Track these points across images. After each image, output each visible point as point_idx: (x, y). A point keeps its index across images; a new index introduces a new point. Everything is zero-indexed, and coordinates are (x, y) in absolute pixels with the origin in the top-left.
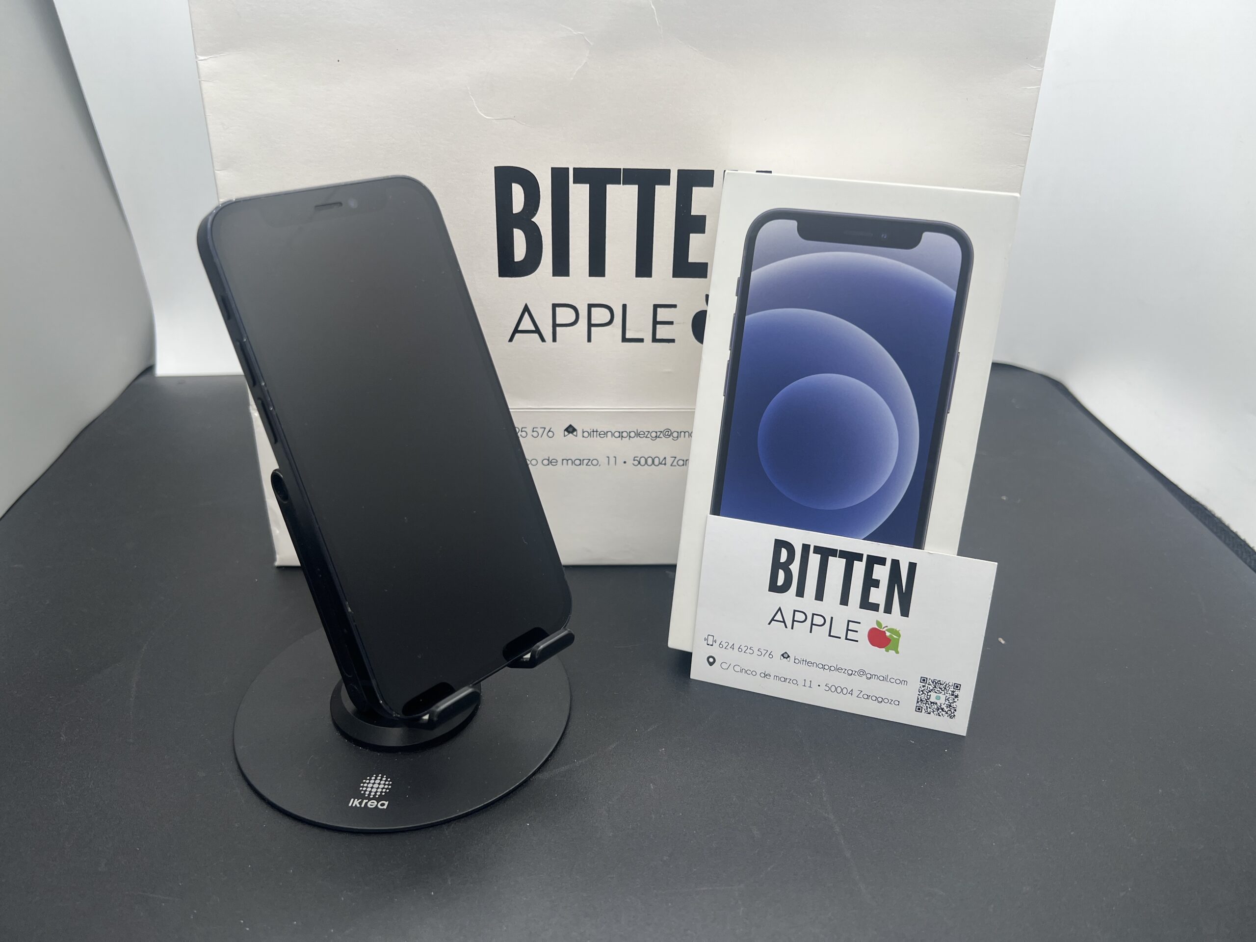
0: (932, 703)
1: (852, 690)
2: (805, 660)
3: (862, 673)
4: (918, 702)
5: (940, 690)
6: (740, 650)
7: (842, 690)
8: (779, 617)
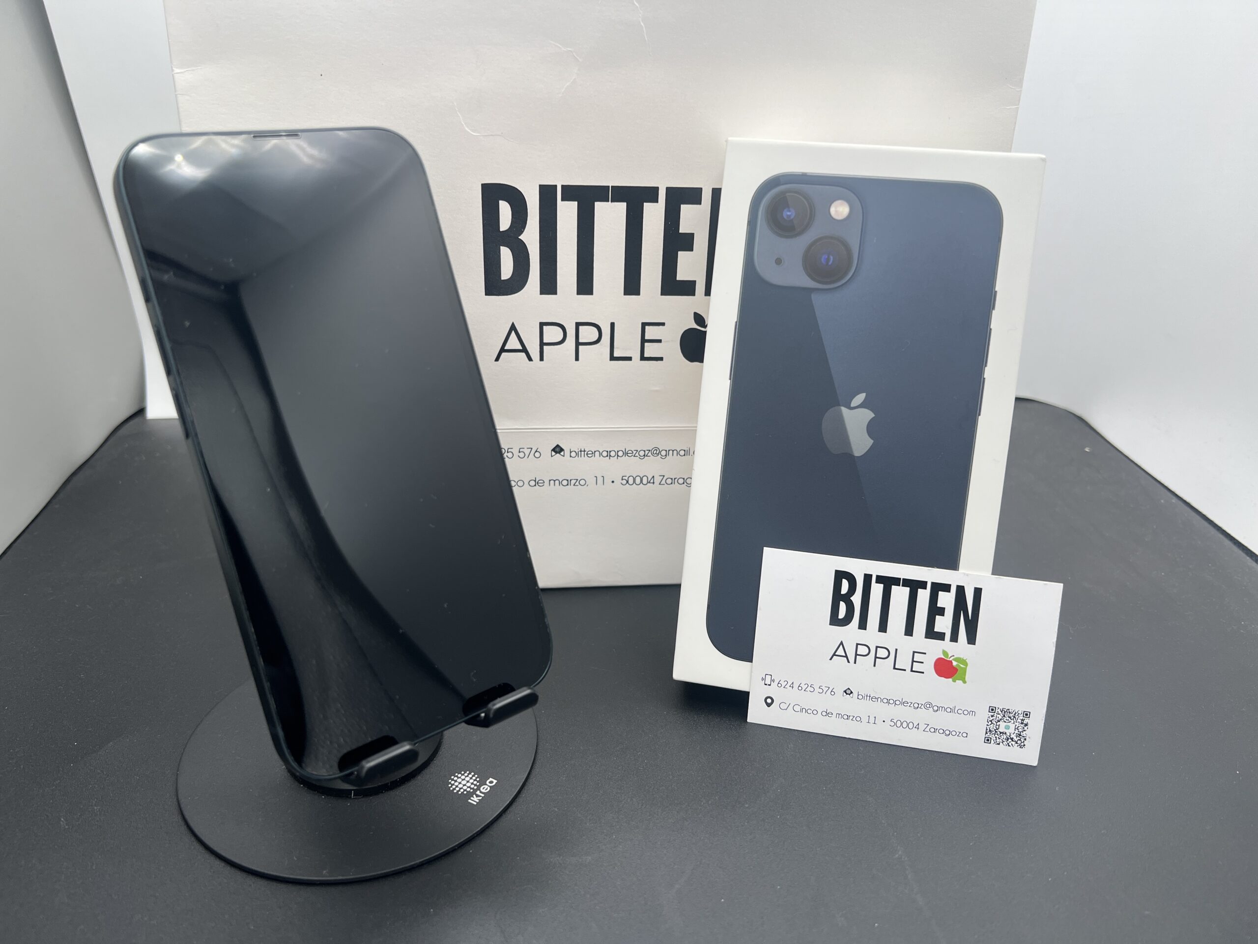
0: (1001, 733)
1: (918, 724)
2: (868, 695)
3: (928, 705)
4: (986, 733)
5: (1010, 720)
6: (800, 688)
7: (908, 725)
8: (841, 652)
